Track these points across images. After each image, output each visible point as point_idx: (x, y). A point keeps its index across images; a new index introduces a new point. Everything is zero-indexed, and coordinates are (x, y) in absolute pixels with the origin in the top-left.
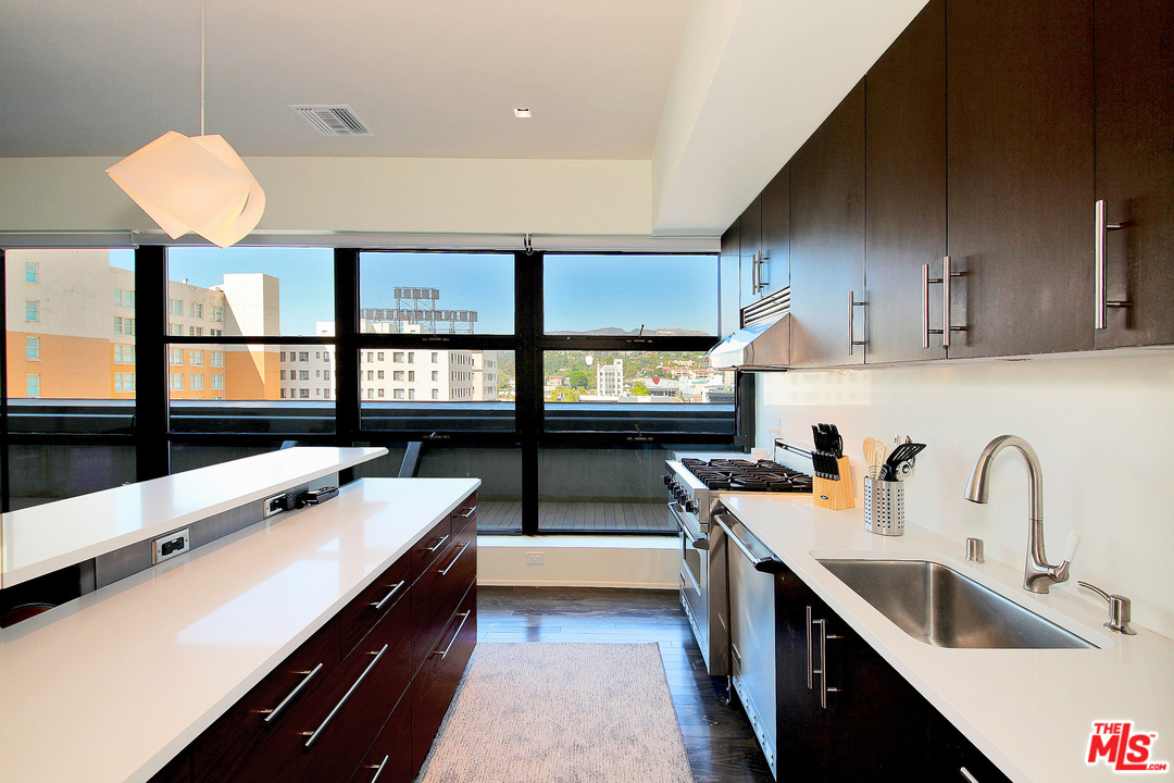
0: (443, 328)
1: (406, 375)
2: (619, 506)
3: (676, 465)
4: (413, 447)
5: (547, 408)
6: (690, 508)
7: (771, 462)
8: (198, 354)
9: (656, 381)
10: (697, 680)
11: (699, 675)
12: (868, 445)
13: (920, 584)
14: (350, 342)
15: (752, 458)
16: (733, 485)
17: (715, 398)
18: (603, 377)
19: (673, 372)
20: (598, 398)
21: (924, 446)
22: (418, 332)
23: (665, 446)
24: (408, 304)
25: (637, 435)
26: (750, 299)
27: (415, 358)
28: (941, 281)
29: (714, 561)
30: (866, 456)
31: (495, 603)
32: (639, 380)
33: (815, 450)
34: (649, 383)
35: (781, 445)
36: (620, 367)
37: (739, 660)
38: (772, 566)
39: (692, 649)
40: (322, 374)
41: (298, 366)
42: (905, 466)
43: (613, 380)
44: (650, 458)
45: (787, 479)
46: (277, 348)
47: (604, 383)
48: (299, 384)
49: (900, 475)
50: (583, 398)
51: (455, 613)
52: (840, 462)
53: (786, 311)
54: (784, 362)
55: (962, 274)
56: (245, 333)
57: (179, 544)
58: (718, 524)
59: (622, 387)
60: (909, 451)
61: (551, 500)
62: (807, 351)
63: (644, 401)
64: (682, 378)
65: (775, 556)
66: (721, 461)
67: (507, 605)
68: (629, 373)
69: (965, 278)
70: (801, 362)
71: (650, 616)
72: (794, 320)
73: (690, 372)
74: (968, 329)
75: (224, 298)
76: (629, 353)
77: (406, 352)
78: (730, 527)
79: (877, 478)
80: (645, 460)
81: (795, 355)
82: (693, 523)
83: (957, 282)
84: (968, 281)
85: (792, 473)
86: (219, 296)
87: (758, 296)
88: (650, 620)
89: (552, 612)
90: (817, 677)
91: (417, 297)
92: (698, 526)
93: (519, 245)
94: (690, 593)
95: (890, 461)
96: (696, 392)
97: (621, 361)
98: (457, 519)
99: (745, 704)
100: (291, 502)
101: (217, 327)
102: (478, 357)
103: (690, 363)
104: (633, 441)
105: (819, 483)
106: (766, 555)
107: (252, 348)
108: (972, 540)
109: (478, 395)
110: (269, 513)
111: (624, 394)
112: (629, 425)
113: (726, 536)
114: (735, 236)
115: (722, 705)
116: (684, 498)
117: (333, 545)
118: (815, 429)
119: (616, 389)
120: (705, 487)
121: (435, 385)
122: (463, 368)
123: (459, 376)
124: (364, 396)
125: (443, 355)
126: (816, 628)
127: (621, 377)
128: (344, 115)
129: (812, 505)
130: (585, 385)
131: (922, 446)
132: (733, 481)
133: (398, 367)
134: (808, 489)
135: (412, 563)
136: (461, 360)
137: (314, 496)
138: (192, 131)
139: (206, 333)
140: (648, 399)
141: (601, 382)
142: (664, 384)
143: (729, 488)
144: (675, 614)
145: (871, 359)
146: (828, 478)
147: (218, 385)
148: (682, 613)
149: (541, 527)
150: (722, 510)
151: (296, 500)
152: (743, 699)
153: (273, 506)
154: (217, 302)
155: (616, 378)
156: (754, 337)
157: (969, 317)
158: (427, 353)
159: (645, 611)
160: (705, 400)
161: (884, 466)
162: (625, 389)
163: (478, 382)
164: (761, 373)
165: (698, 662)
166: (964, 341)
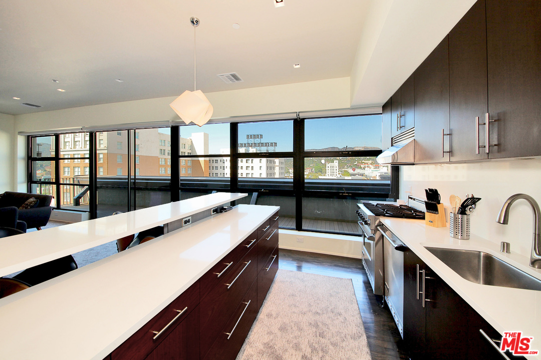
0: (264, 150)
1: (251, 168)
2: (336, 223)
3: (361, 206)
4: (255, 194)
5: (306, 181)
6: (366, 223)
7: (406, 206)
8: (184, 161)
9: (354, 170)
10: (369, 296)
11: (370, 294)
12: (452, 198)
13: (476, 261)
14: (235, 156)
15: (398, 203)
16: (386, 215)
17: (383, 177)
18: (329, 168)
19: (362, 166)
20: (327, 177)
21: (481, 199)
22: (255, 152)
23: (357, 198)
24: (251, 141)
25: (344, 193)
26: (395, 133)
27: (253, 161)
28: (485, 124)
29: (377, 246)
30: (451, 203)
31: (285, 255)
32: (346, 170)
33: (426, 200)
34: (351, 171)
35: (411, 198)
36: (337, 164)
37: (388, 289)
38: (403, 248)
39: (367, 284)
40: (222, 167)
41: (215, 165)
42: (470, 208)
43: (334, 170)
44: (350, 203)
45: (413, 213)
46: (208, 159)
47: (329, 171)
48: (215, 171)
49: (468, 212)
50: (320, 177)
51: (271, 256)
52: (439, 206)
53: (413, 138)
54: (412, 161)
55: (495, 121)
56: (198, 154)
57: (188, 221)
58: (379, 231)
59: (338, 172)
60: (474, 201)
61: (307, 218)
62: (424, 156)
63: (348, 179)
64: (366, 169)
65: (404, 244)
66: (382, 204)
67: (289, 256)
68: (341, 166)
69: (497, 122)
70: (420, 161)
71: (348, 268)
72: (417, 142)
73: (371, 166)
74: (498, 145)
75: (192, 141)
76: (341, 158)
77: (251, 159)
78: (384, 232)
79: (456, 213)
80: (348, 204)
81: (417, 157)
82: (368, 230)
83: (493, 125)
84: (498, 124)
85: (416, 211)
86: (190, 141)
87: (399, 132)
88: (348, 270)
89: (307, 261)
90: (421, 295)
91: (255, 138)
92: (370, 231)
93: (294, 116)
94: (367, 260)
95: (462, 205)
96: (373, 175)
97: (337, 161)
98: (272, 221)
99: (390, 308)
100: (219, 210)
101: (190, 151)
102: (277, 160)
103: (370, 162)
104: (342, 195)
105: (428, 215)
106: (400, 243)
107: (200, 159)
108: (504, 243)
109: (277, 176)
110: (212, 213)
111: (339, 176)
112: (341, 189)
113: (383, 236)
114: (390, 105)
115: (380, 307)
116: (364, 219)
117: (228, 228)
118: (426, 191)
119: (335, 174)
120: (373, 215)
121: (260, 171)
122: (272, 165)
123: (270, 168)
124: (239, 176)
125: (264, 160)
126: (421, 274)
127: (337, 168)
128: (234, 76)
129: (425, 225)
130: (321, 172)
131: (479, 199)
132: (386, 213)
133: (247, 165)
134: (423, 218)
135: (258, 234)
136: (271, 162)
137: (225, 209)
138: (192, 90)
139: (186, 154)
140: (350, 178)
141: (328, 171)
142: (358, 171)
143: (385, 216)
144: (360, 269)
145: (453, 159)
146: (433, 213)
147: (190, 172)
148: (363, 268)
149: (303, 228)
150: (381, 225)
151: (220, 210)
152: (389, 306)
153: (214, 211)
154: (190, 143)
155: (335, 168)
156: (397, 150)
157: (499, 139)
158: (258, 159)
159: (346, 266)
160: (378, 178)
161: (460, 208)
162: (339, 174)
163: (277, 170)
164: (402, 166)
165: (370, 289)
166: (496, 151)
